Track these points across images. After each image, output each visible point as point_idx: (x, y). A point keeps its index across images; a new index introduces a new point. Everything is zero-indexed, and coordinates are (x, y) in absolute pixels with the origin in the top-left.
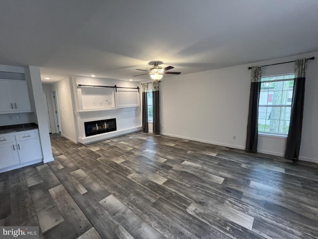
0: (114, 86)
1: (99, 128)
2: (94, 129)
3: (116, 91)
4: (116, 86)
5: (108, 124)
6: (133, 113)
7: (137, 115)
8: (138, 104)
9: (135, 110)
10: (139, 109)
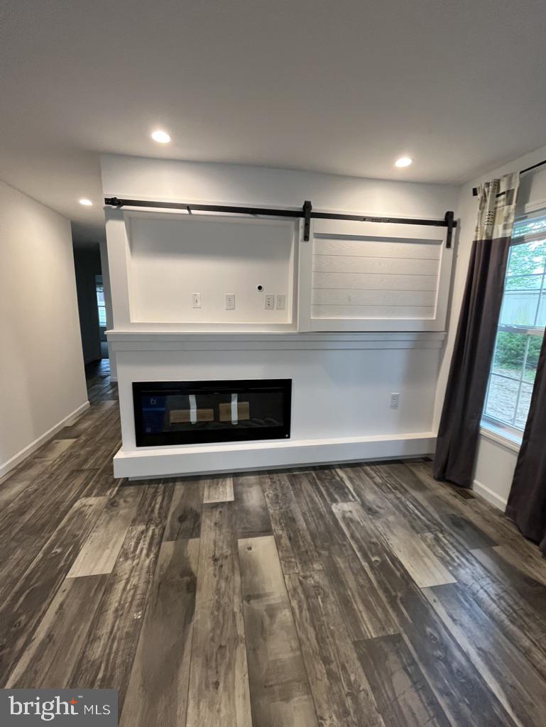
0: (299, 206)
1: (198, 416)
2: (174, 416)
3: (306, 238)
4: (307, 205)
5: (246, 404)
6: (396, 360)
7: (416, 374)
8: (431, 312)
9: (407, 345)
10: (438, 345)
